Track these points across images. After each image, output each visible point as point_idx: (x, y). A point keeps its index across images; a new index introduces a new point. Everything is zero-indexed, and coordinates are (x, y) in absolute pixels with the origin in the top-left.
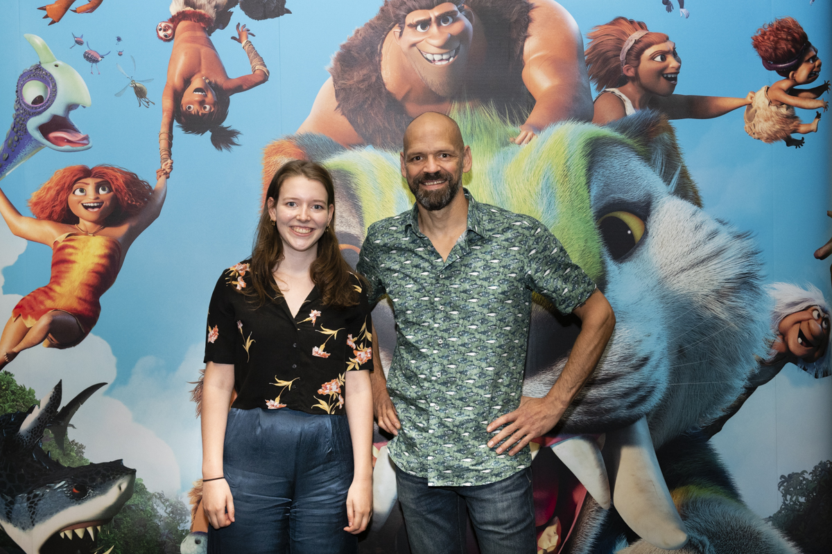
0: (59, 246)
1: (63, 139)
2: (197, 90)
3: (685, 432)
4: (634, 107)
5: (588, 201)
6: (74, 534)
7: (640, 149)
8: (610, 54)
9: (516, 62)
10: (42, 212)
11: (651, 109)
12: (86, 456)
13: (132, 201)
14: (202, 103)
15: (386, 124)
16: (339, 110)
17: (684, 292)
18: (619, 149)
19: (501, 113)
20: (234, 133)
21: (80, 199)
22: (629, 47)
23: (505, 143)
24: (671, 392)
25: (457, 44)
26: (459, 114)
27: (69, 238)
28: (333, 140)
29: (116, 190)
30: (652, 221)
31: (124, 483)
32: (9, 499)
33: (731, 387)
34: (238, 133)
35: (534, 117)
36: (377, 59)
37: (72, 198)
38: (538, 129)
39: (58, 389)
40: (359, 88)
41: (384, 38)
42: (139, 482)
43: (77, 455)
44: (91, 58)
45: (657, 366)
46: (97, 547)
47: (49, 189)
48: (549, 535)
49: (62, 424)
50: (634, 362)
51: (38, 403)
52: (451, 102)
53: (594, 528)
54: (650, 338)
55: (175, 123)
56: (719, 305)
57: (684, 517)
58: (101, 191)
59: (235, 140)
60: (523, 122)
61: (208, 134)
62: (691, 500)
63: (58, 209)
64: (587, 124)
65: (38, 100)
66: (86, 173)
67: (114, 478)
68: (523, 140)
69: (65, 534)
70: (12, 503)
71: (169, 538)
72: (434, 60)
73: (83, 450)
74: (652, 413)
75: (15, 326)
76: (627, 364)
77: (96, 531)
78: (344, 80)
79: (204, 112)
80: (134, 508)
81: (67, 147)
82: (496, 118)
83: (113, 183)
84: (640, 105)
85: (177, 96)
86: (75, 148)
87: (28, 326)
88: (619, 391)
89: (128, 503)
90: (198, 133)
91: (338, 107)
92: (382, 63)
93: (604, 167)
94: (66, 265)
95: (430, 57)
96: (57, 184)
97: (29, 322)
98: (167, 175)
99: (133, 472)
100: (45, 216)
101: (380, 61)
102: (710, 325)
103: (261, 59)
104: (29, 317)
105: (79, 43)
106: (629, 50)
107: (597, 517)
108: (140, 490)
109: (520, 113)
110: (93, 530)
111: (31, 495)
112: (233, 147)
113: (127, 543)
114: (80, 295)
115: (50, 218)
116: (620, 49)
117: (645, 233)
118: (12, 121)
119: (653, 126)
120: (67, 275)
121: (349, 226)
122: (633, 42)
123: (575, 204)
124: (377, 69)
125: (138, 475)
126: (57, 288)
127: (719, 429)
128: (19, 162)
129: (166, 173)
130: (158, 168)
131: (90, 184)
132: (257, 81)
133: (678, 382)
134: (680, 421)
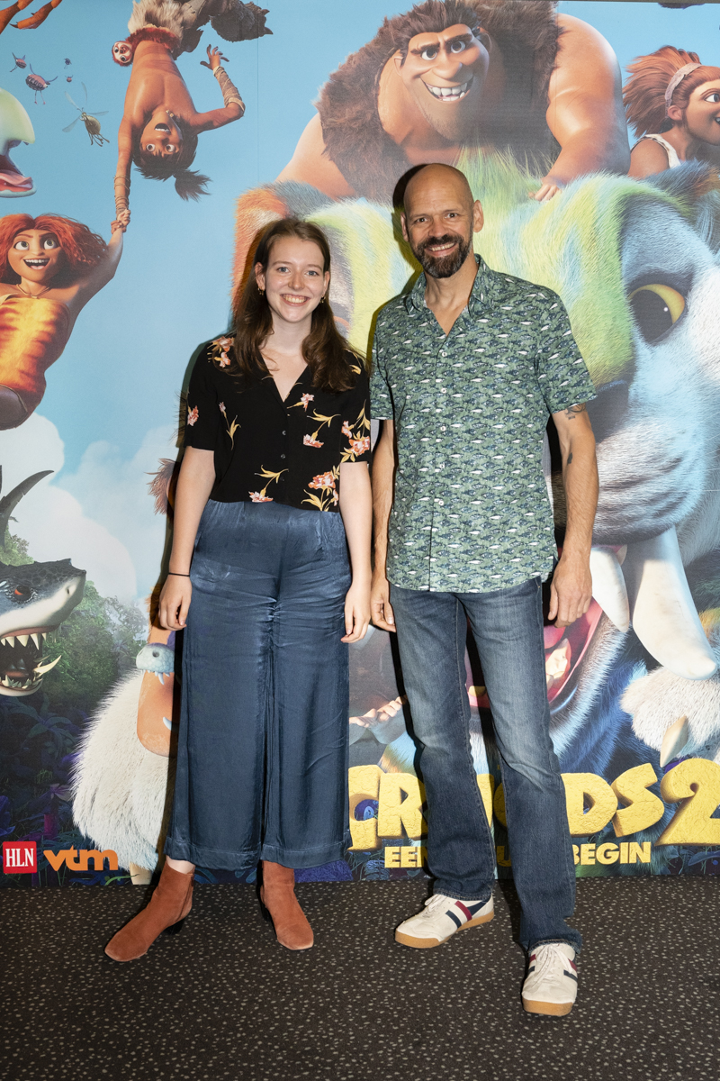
1: (2, 182)
2: (160, 126)
4: (679, 158)
5: (618, 271)
6: (17, 641)
7: (684, 209)
8: (653, 92)
9: (541, 100)
11: (699, 159)
12: (29, 554)
13: (82, 258)
14: (165, 142)
15: (383, 173)
16: (327, 154)
18: (658, 208)
19: (519, 160)
20: (203, 179)
21: (22, 254)
22: (676, 83)
23: (523, 199)
24: (706, 499)
25: (470, 76)
26: (470, 163)
27: (9, 300)
28: (320, 191)
29: (64, 245)
30: (694, 297)
31: (72, 585)
34: (208, 179)
35: (558, 167)
36: (374, 92)
37: (13, 253)
38: (563, 182)
40: (351, 128)
41: (383, 67)
42: (89, 585)
43: (20, 552)
44: (35, 85)
45: (691, 469)
46: (41, 656)
48: (557, 660)
49: (3, 516)
50: (664, 463)
52: (460, 147)
53: (609, 653)
54: (684, 435)
55: (134, 166)
57: (714, 643)
58: (46, 246)
59: (203, 188)
60: (545, 173)
61: (172, 180)
64: (622, 177)
66: (29, 223)
67: (61, 579)
68: (544, 196)
69: (6, 641)
71: (124, 650)
72: (442, 95)
73: (27, 547)
74: (683, 523)
76: (656, 466)
77: (41, 639)
78: (332, 117)
79: (167, 153)
80: (83, 613)
81: (7, 192)
82: (513, 168)
83: (60, 236)
84: (688, 155)
85: (136, 132)
86: (15, 194)
88: (646, 496)
89: (77, 608)
90: (160, 178)
91: (326, 150)
92: (380, 97)
93: (639, 230)
94: (6, 332)
95: (436, 91)
98: (124, 228)
99: (83, 574)
101: (377, 95)
103: (236, 90)
105: (21, 65)
106: (676, 88)
107: (613, 641)
108: (91, 594)
109: (542, 163)
110: (38, 637)
112: (201, 196)
113: (76, 654)
114: (23, 368)
116: (665, 86)
117: (685, 311)
119: (701, 181)
120: (7, 344)
122: (682, 77)
123: (603, 274)
124: (373, 104)
125: (88, 577)
129: (122, 226)
130: (113, 220)
131: (34, 236)
132: (230, 117)
133: (715, 488)
134: (715, 534)
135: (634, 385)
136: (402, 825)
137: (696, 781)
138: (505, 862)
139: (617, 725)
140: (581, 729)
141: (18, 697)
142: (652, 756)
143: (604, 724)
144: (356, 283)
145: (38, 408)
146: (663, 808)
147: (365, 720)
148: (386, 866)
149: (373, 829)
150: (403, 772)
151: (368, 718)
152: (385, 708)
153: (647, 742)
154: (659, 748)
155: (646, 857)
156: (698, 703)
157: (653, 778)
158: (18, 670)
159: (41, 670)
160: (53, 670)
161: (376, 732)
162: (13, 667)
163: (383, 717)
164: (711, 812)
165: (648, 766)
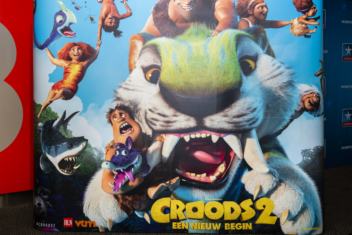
0: (66, 67)
1: (68, 34)
2: (109, 18)
3: (269, 134)
4: (252, 24)
5: (236, 55)
6: (69, 160)
7: (254, 38)
8: (244, 7)
9: (213, 9)
10: (61, 57)
11: (258, 25)
12: (73, 135)
13: (89, 54)
14: (111, 23)
15: (170, 30)
16: (154, 25)
17: (269, 87)
18: (247, 38)
19: (207, 26)
20: (121, 32)
21: (73, 53)
22: (250, 4)
23: (208, 36)
24: (264, 120)
25: (193, 4)
26: (193, 27)
27: (69, 65)
28: (152, 35)
29: (84, 50)
30: (258, 63)
31: (84, 144)
32: (49, 147)
33: (285, 119)
34: (122, 32)
35: (218, 28)
36: (167, 8)
37: (70, 52)
38: (220, 31)
39: (65, 113)
40: (161, 18)
41: (169, 2)
42: (89, 144)
43: (70, 134)
44: (77, 8)
45: (259, 111)
46: (75, 164)
47: (63, 49)
48: (222, 167)
49: (66, 124)
50: (251, 110)
51: (59, 117)
52: (191, 22)
53: (237, 165)
54: (257, 102)
55: (103, 29)
56: (281, 91)
57: (268, 163)
58: (79, 50)
59: (121, 34)
60: (214, 29)
61: (113, 32)
62: (271, 157)
63: (66, 56)
64: (236, 30)
65: (61, 21)
66: (75, 44)
67: (81, 142)
68: (214, 35)
69: (66, 159)
70: (50, 149)
71: (98, 162)
72: (185, 9)
73: (72, 133)
74: (257, 127)
75: (52, 93)
76: (249, 110)
77: (75, 159)
78: (156, 15)
79: (111, 25)
80: (87, 152)
81: (69, 36)
82: (206, 28)
83: (83, 48)
84: (254, 23)
85: (103, 20)
86: (71, 37)
87: (56, 93)
88: (246, 119)
89: (85, 150)
90: (110, 32)
91: (154, 24)
92: (169, 10)
93: (242, 44)
94: (68, 74)
95: (184, 8)
96: (66, 48)
97: (56, 91)
98: (100, 45)
99: (87, 140)
100: (62, 58)
101: (168, 9)
102: (278, 98)
103: (130, 9)
104: (56, 90)
105: (74, 3)
106: (250, 5)
107: (238, 162)
108: (89, 146)
109: (213, 26)
111: (56, 146)
112: (120, 37)
113: (85, 163)
114: (72, 83)
115: (63, 59)
116: (247, 5)
117: (256, 67)
118: (53, 28)
119: (259, 31)
120: (68, 77)
121: (157, 63)
122: (252, 2)
123: (232, 57)
124: (167, 11)
125: (89, 142)
126: (65, 81)
127: (280, 134)
128: (54, 41)
129: (99, 45)
130: (97, 43)
131: (76, 48)
132: (128, 15)
133: (266, 117)
134: (267, 130)
135: (242, 87)
136: (177, 216)
137: (265, 205)
138: (208, 228)
139: (240, 187)
140: (229, 188)
141: (69, 176)
142: (251, 197)
143: (236, 187)
144: (163, 60)
145: (76, 94)
146: (255, 213)
147: (167, 184)
148: (173, 228)
149: (169, 217)
150: (178, 200)
151: (167, 183)
152: (172, 181)
153: (249, 192)
154: (253, 194)
155: (250, 228)
156: (264, 181)
157: (251, 203)
158: (69, 168)
159: (75, 168)
160: (79, 167)
161: (169, 187)
162: (68, 167)
163: (172, 183)
164: (270, 214)
165: (250, 200)
